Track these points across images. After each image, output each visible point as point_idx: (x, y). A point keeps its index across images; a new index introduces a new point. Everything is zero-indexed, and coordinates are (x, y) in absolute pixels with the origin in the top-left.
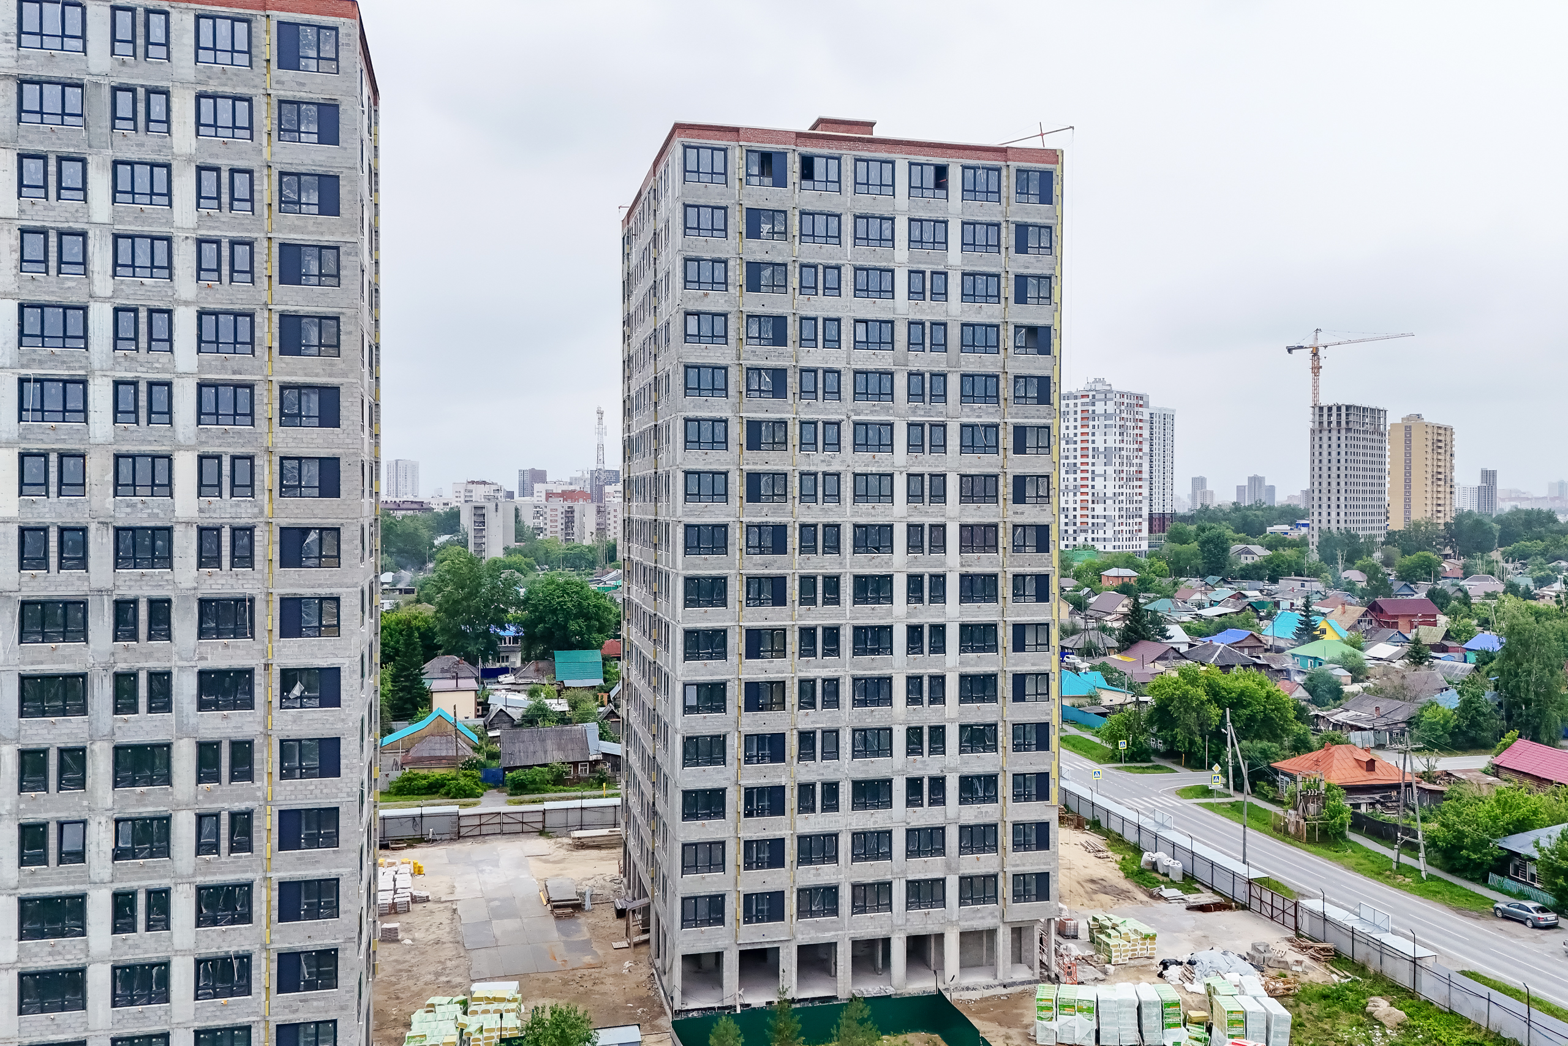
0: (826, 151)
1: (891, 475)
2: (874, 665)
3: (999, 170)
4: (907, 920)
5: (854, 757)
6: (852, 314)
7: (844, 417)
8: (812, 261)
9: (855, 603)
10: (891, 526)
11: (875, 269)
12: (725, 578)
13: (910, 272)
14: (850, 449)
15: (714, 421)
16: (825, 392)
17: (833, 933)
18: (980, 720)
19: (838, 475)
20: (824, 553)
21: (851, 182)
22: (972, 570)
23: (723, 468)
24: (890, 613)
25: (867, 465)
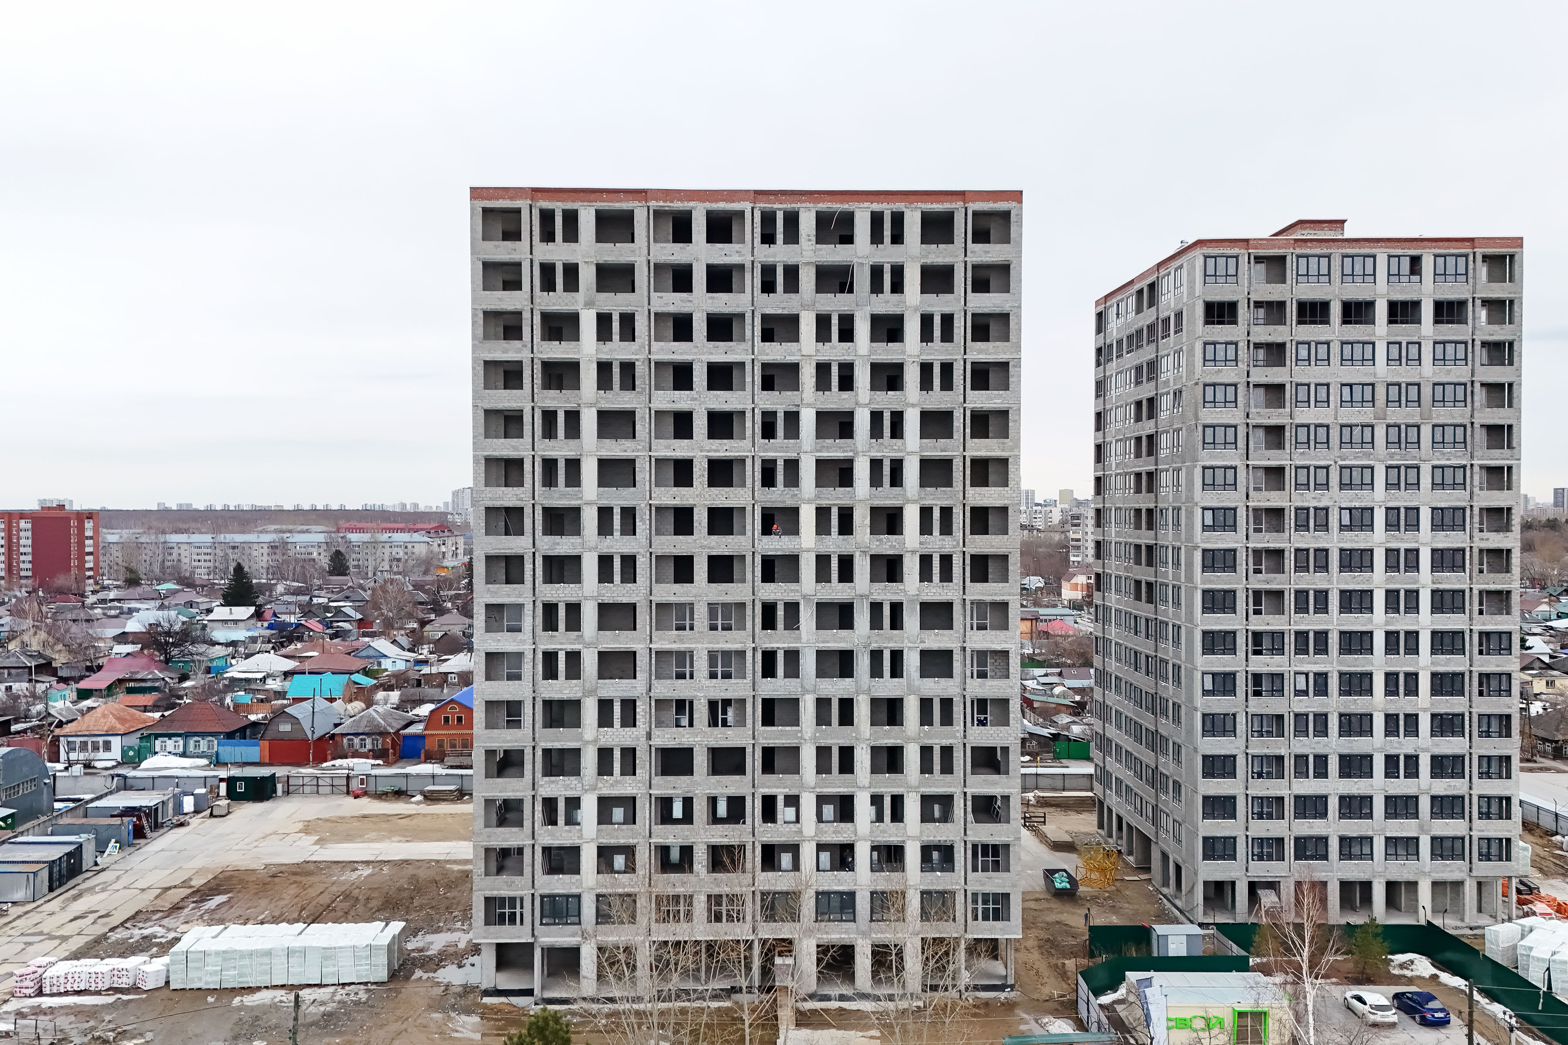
0: (1318, 251)
1: (1372, 509)
2: (1358, 663)
3: (1466, 256)
4: (1386, 869)
5: (1340, 736)
6: (1339, 380)
7: (1332, 463)
8: (1306, 339)
9: (1341, 612)
10: (1372, 551)
11: (1359, 342)
12: (1234, 592)
13: (1389, 343)
14: (1337, 488)
15: (1226, 468)
16: (1316, 443)
17: (1324, 874)
18: (1449, 711)
19: (1326, 509)
20: (1315, 572)
21: (1339, 274)
22: (1441, 587)
23: (1232, 505)
24: (1371, 621)
25: (1351, 501)
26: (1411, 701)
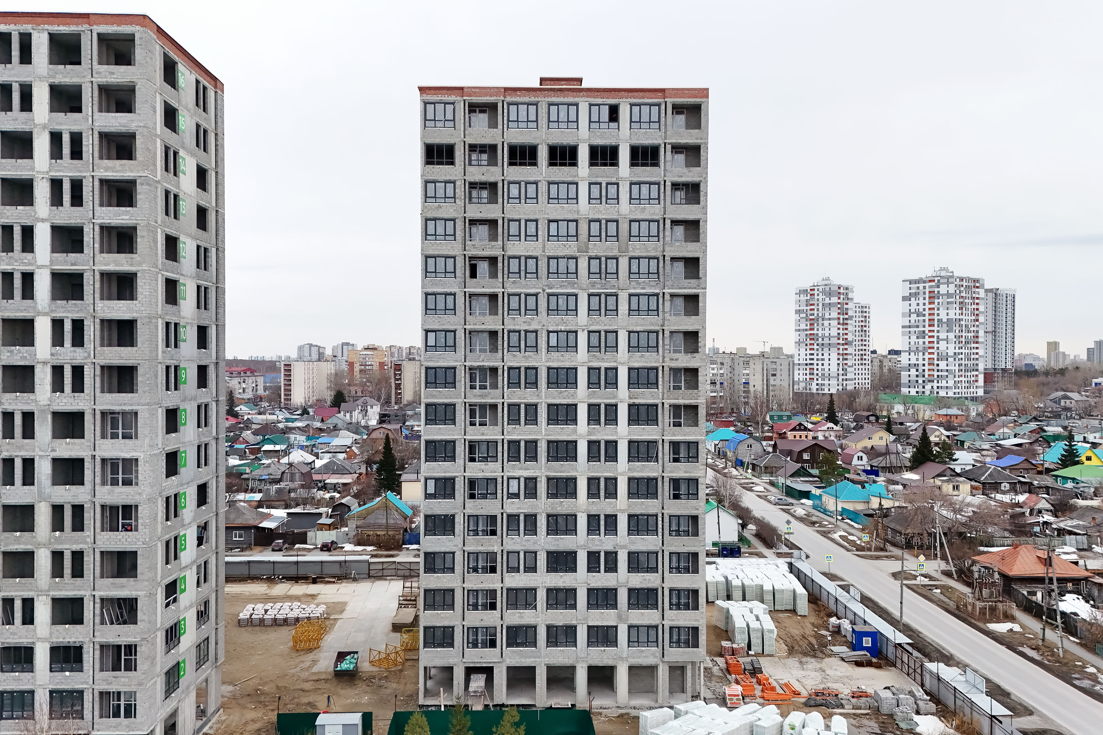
0: (526, 99)
1: (576, 332)
2: (563, 469)
3: (659, 105)
4: (588, 654)
5: (548, 534)
6: (547, 216)
7: (541, 291)
8: (516, 179)
9: (548, 424)
10: (576, 369)
11: (564, 183)
12: (454, 405)
13: (590, 184)
14: (545, 313)
15: (446, 294)
16: (526, 273)
17: (533, 660)
18: (643, 512)
19: (536, 332)
20: (526, 388)
21: (545, 120)
22: (637, 401)
23: (452, 328)
24: (575, 431)
25: (557, 325)
26: (610, 503)
